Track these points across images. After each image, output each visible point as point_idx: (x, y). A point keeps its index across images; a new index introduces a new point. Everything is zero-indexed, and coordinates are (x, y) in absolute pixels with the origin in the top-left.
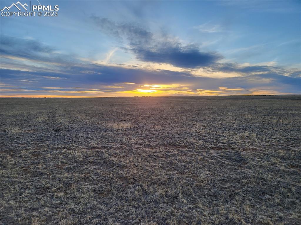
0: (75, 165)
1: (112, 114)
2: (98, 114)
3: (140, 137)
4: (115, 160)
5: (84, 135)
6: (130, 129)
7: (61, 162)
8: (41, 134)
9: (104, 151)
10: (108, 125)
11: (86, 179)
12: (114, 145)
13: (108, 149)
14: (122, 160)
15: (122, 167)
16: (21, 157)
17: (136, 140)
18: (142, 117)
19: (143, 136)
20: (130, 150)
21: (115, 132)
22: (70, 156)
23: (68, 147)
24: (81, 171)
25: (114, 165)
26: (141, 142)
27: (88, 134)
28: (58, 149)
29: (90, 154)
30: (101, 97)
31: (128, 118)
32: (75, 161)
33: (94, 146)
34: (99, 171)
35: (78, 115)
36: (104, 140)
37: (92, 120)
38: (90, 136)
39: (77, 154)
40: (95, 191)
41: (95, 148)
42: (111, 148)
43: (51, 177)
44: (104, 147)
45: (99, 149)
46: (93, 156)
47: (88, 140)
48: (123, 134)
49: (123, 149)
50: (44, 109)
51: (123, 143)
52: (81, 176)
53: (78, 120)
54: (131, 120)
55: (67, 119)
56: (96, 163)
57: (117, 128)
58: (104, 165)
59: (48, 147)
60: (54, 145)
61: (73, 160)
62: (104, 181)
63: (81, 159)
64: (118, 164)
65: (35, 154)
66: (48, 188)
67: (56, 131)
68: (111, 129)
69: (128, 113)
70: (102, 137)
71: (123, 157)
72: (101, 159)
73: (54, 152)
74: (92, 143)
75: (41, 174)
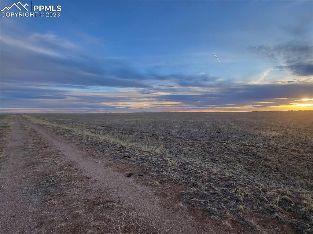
0: (232, 153)
1: (261, 125)
2: (249, 124)
3: (287, 144)
4: (262, 155)
5: (238, 137)
6: (279, 137)
7: (223, 150)
8: (209, 134)
9: (253, 148)
10: (257, 132)
11: (240, 161)
12: (261, 146)
13: (256, 148)
14: (268, 156)
15: (266, 160)
16: (200, 143)
17: (283, 145)
18: (293, 129)
19: (291, 143)
20: (276, 151)
21: (263, 138)
22: (229, 147)
23: (227, 142)
24: (236, 156)
25: (260, 158)
26: (287, 147)
27: (240, 137)
28: (220, 142)
29: (242, 148)
30: (251, 111)
31: (277, 129)
32: (232, 150)
33: (245, 144)
34: (249, 159)
35: (232, 124)
36: (253, 142)
37: (243, 128)
38: (242, 138)
39: (233, 147)
40: (246, 168)
41: (246, 145)
42: (259, 147)
43: (218, 156)
44: (252, 146)
45: (249, 146)
46: (244, 150)
47: (240, 140)
48: (270, 140)
49: (269, 149)
50: (208, 119)
51: (271, 146)
52: (236, 159)
53: (232, 127)
54: (280, 131)
55: (224, 126)
56: (247, 155)
57: (265, 135)
58: (253, 156)
59: (215, 140)
60: (218, 140)
61: (230, 150)
62: (252, 165)
63: (236, 150)
64: (263, 158)
65: (208, 143)
66: (217, 160)
67: (218, 133)
68: (260, 135)
69: (278, 125)
70: (252, 140)
71: (269, 154)
72: (251, 153)
73: (219, 144)
74: (244, 143)
75: (213, 153)
